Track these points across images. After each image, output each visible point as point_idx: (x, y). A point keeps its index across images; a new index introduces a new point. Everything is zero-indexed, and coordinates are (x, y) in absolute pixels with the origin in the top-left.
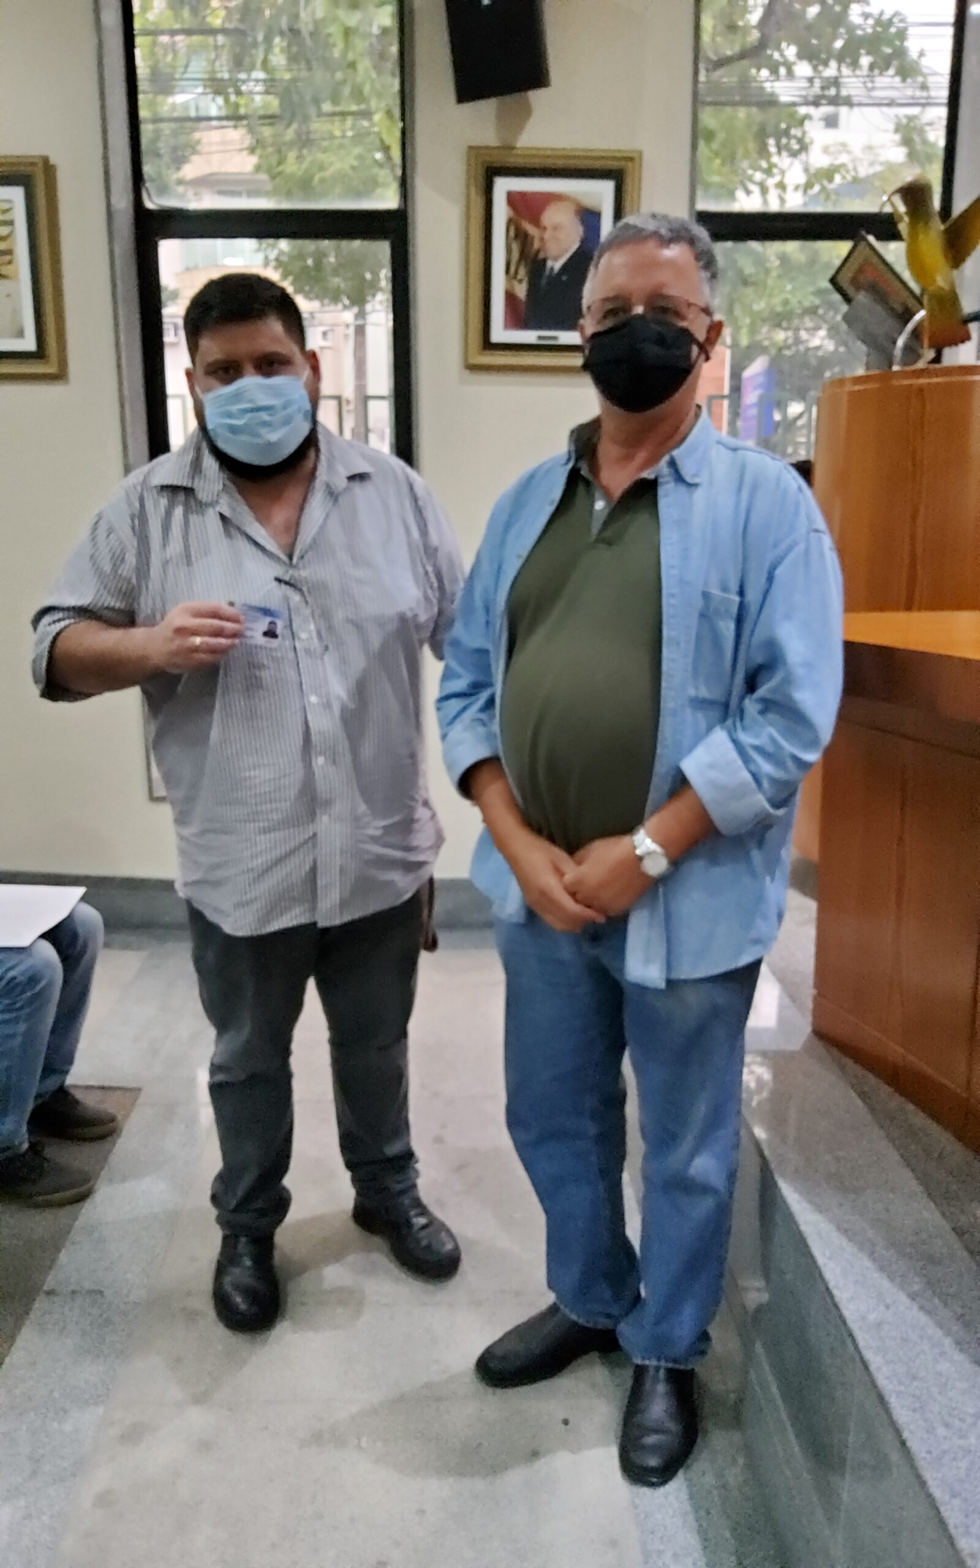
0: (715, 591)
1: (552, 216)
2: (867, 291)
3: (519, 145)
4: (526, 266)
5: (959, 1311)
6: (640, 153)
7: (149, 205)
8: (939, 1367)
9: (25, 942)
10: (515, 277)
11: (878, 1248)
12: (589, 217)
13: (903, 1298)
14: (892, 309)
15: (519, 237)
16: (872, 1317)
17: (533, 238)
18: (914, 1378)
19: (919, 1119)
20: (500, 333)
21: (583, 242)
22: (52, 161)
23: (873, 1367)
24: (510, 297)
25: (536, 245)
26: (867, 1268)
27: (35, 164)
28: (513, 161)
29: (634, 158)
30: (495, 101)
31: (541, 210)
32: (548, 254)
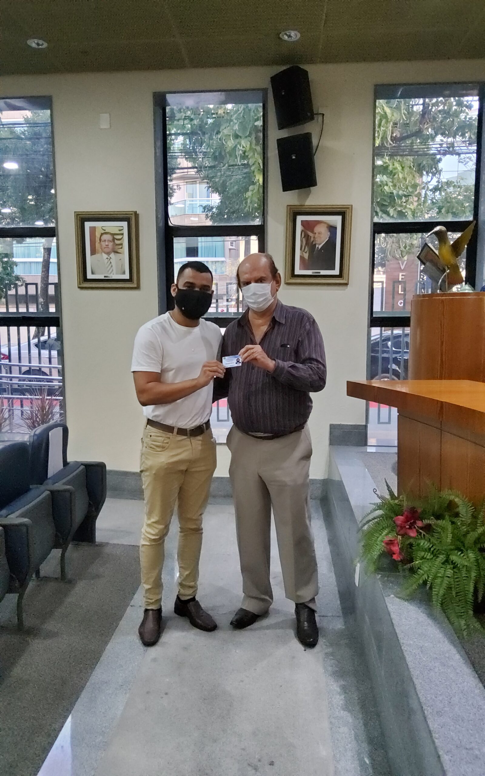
1: (318, 229)
2: (430, 262)
3: (306, 204)
4: (308, 246)
6: (352, 206)
7: (170, 224)
12: (332, 229)
14: (439, 268)
15: (306, 237)
17: (311, 237)
20: (298, 271)
21: (329, 238)
22: (137, 213)
24: (302, 258)
25: (312, 239)
27: (132, 214)
28: (303, 210)
29: (350, 208)
30: (297, 191)
31: (314, 227)
32: (317, 242)
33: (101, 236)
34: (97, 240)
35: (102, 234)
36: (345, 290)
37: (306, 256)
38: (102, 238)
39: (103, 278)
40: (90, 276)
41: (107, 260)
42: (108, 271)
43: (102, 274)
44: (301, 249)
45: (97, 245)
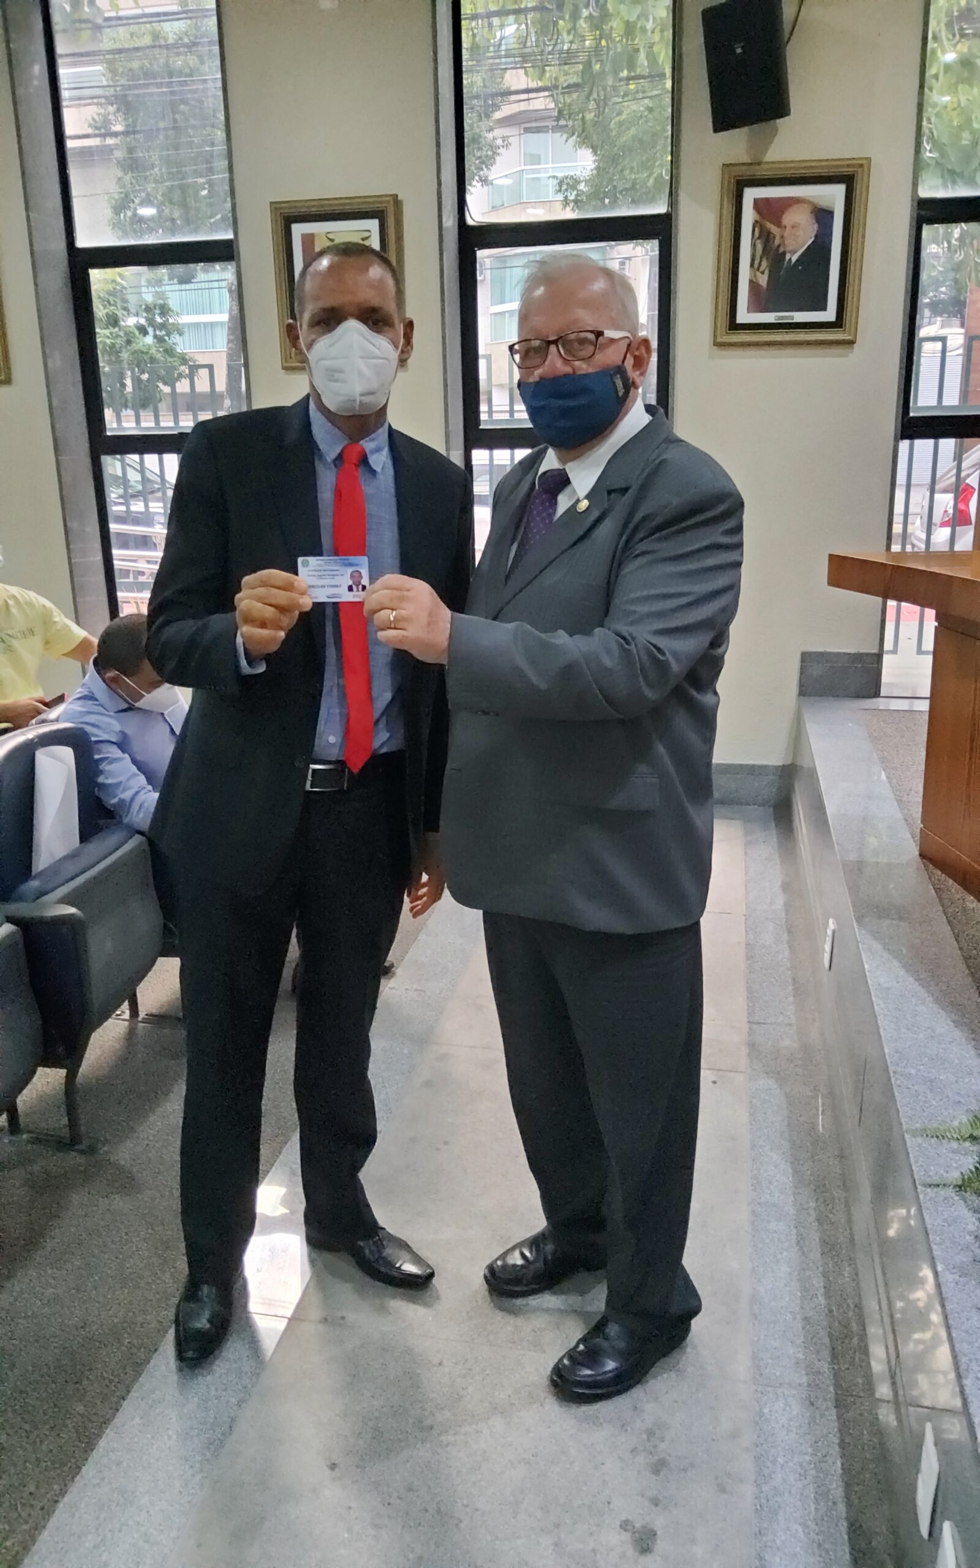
1: (790, 218)
3: (766, 160)
4: (767, 259)
6: (869, 159)
7: (470, 222)
10: (758, 269)
12: (823, 216)
15: (764, 236)
20: (744, 316)
21: (816, 236)
22: (399, 198)
24: (753, 285)
25: (777, 242)
27: (388, 202)
28: (758, 174)
29: (864, 165)
30: (745, 130)
31: (783, 213)
32: (787, 249)
36: (847, 356)
37: (763, 280)
44: (752, 265)
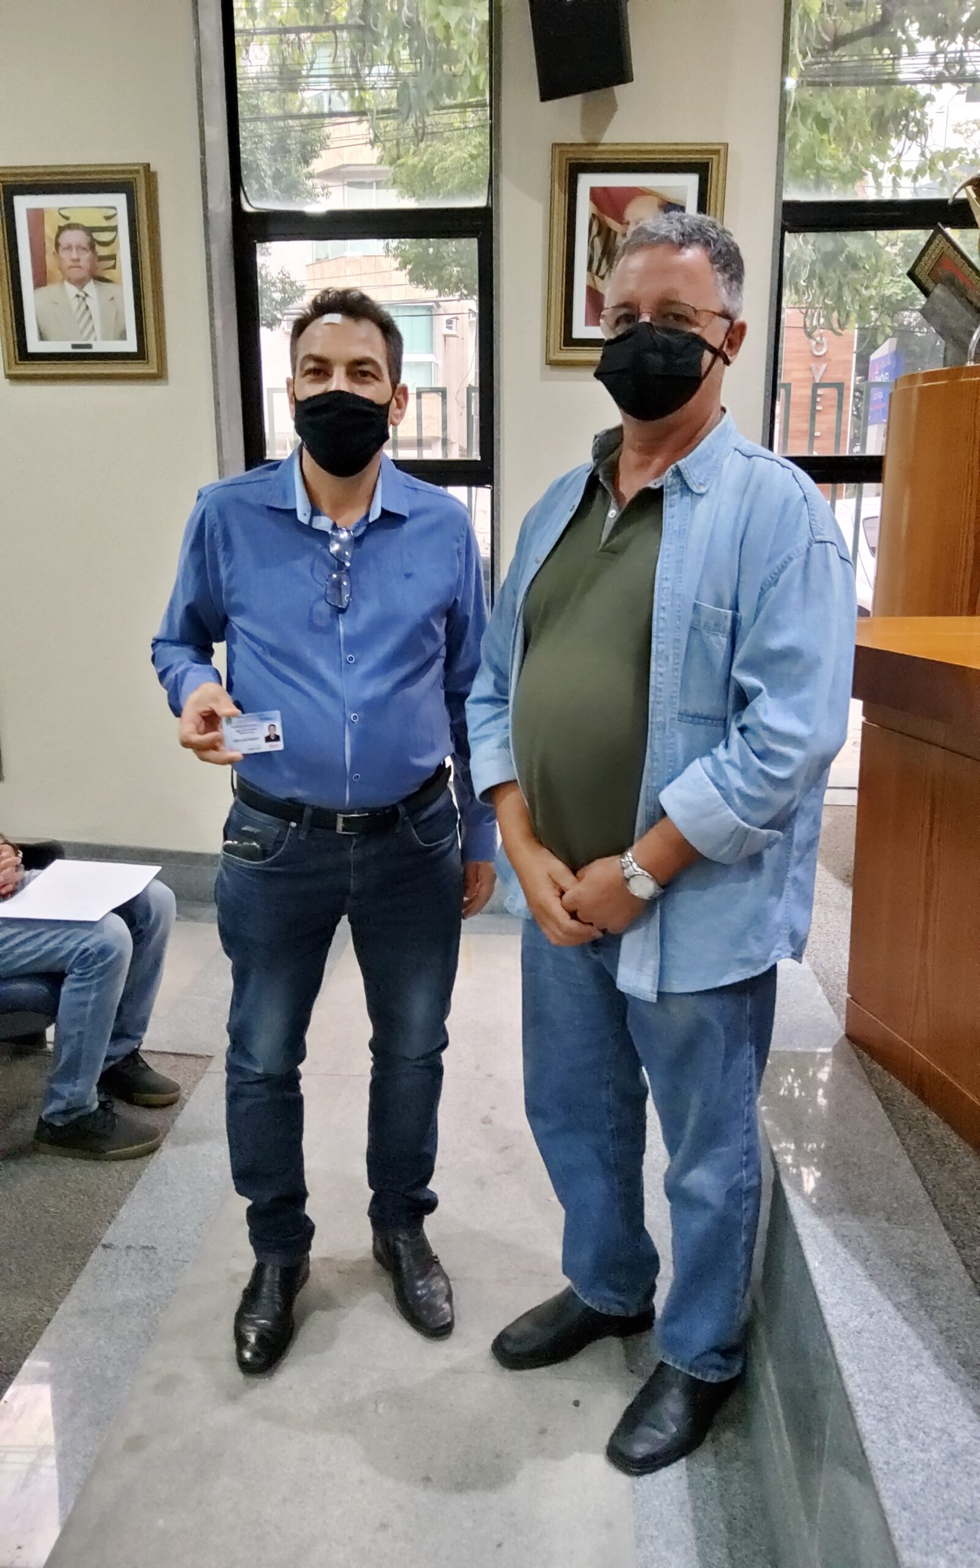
0: (707, 605)
1: (636, 211)
2: (945, 284)
3: (603, 141)
5: (944, 1325)
6: (726, 146)
7: (247, 208)
8: (913, 1379)
9: (95, 918)
11: (872, 1256)
13: (889, 1307)
14: (971, 303)
16: (852, 1325)
18: (886, 1388)
19: (940, 1130)
22: (152, 169)
23: (845, 1374)
26: (858, 1275)
27: (137, 172)
28: (597, 158)
29: (720, 151)
30: (579, 98)
31: (624, 205)
33: (58, 236)
34: (50, 246)
35: (61, 229)
38: (60, 240)
39: (70, 350)
40: (34, 345)
41: (75, 303)
42: (82, 332)
43: (66, 339)
45: (50, 260)
